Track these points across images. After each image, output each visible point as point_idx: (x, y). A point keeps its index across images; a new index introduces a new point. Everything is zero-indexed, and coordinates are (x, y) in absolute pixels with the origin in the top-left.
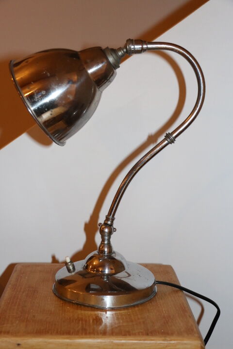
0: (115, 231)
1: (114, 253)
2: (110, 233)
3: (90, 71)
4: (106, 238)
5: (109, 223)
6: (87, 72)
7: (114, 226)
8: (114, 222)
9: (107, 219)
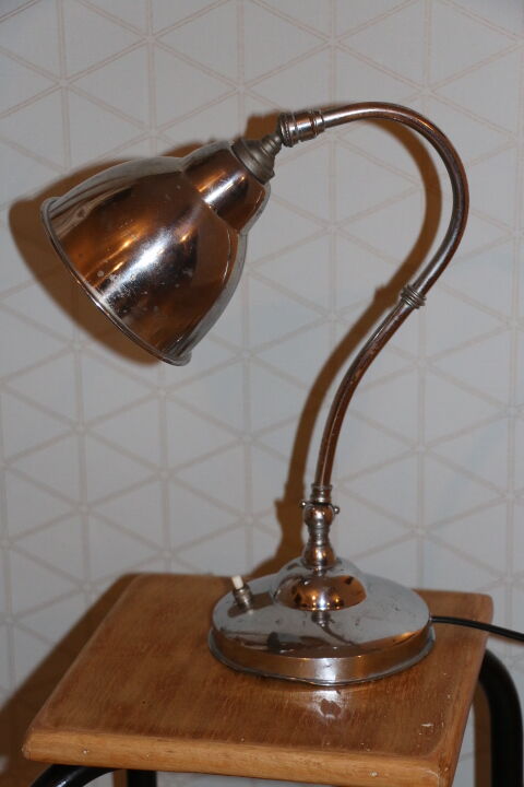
0: (338, 512)
1: (339, 561)
2: (327, 521)
3: (210, 199)
4: (319, 533)
5: (321, 500)
6: (203, 202)
7: (335, 501)
8: (333, 494)
9: (316, 493)
